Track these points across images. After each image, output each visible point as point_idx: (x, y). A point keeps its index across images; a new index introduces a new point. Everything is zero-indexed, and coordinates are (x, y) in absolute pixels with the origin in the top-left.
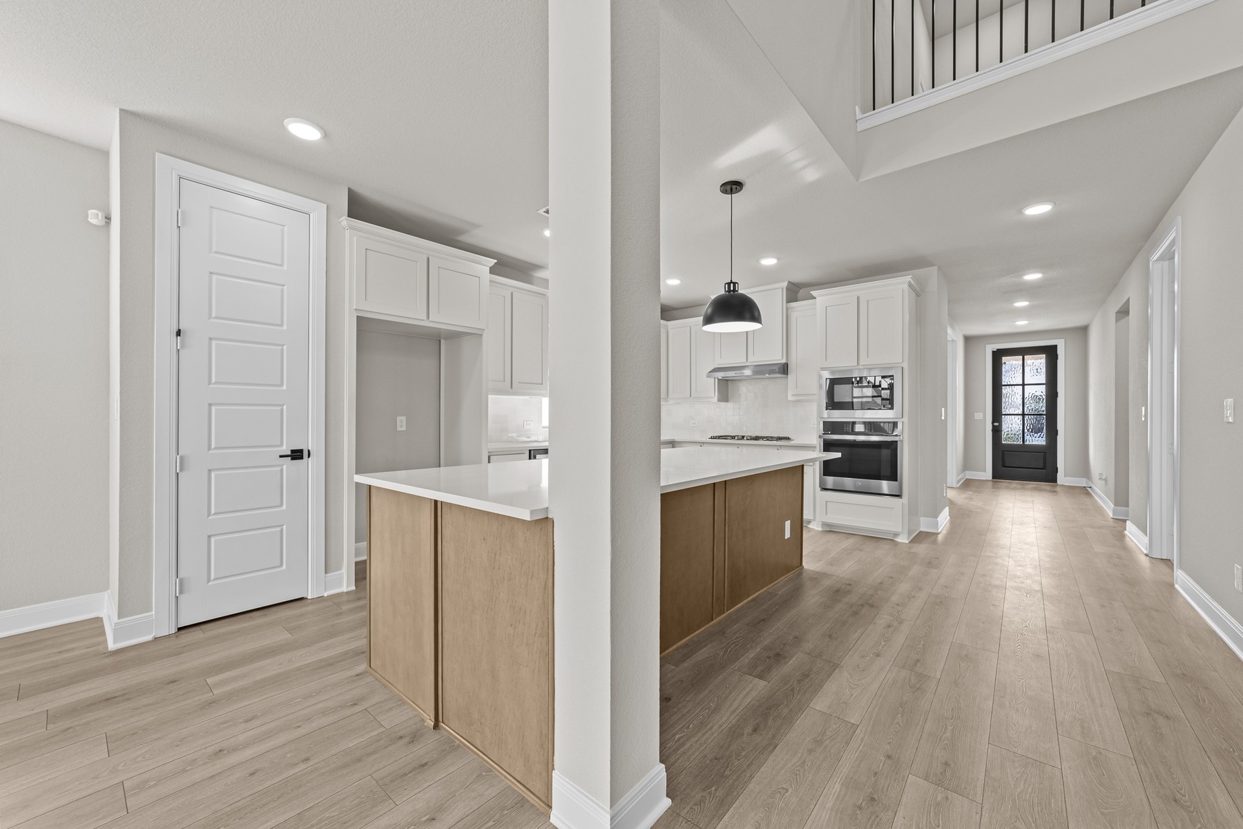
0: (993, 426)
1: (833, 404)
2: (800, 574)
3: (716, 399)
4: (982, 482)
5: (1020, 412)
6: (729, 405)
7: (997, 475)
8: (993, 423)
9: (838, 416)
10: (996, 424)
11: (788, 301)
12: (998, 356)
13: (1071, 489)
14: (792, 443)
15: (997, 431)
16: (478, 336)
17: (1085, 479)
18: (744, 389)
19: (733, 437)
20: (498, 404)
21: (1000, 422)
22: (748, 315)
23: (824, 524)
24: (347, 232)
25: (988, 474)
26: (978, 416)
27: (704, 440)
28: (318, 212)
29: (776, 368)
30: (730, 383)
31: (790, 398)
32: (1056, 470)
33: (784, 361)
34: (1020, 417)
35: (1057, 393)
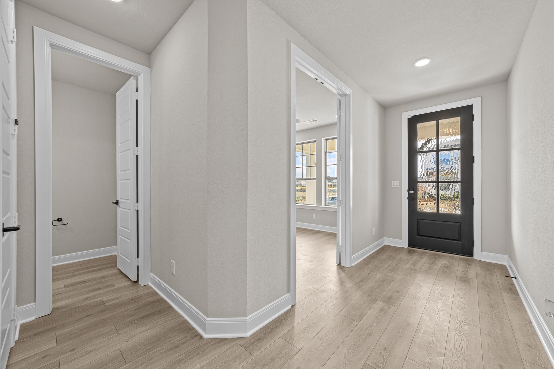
0: (409, 194)
4: (398, 250)
5: (435, 180)
7: (412, 243)
8: (408, 191)
10: (411, 192)
12: (413, 122)
13: (489, 267)
15: (412, 199)
17: (506, 257)
21: (415, 189)
25: (404, 243)
26: (395, 184)
32: (472, 243)
34: (435, 185)
35: (473, 158)
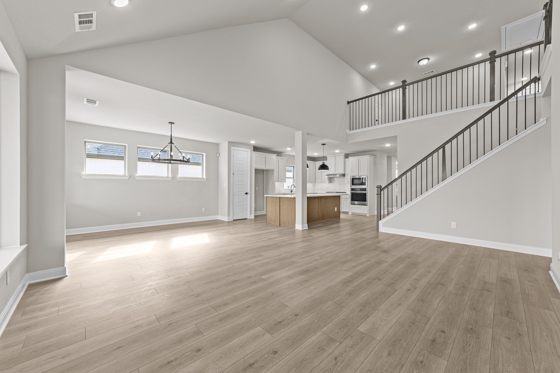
1: (353, 184)
2: (340, 219)
3: (328, 182)
6: (332, 184)
9: (354, 187)
11: (345, 158)
14: (347, 194)
16: (273, 171)
18: (336, 179)
19: (331, 192)
20: (277, 184)
22: (326, 168)
23: (352, 213)
24: (253, 154)
27: (324, 193)
28: (249, 151)
29: (341, 175)
30: (332, 178)
31: (345, 182)
33: (344, 173)
